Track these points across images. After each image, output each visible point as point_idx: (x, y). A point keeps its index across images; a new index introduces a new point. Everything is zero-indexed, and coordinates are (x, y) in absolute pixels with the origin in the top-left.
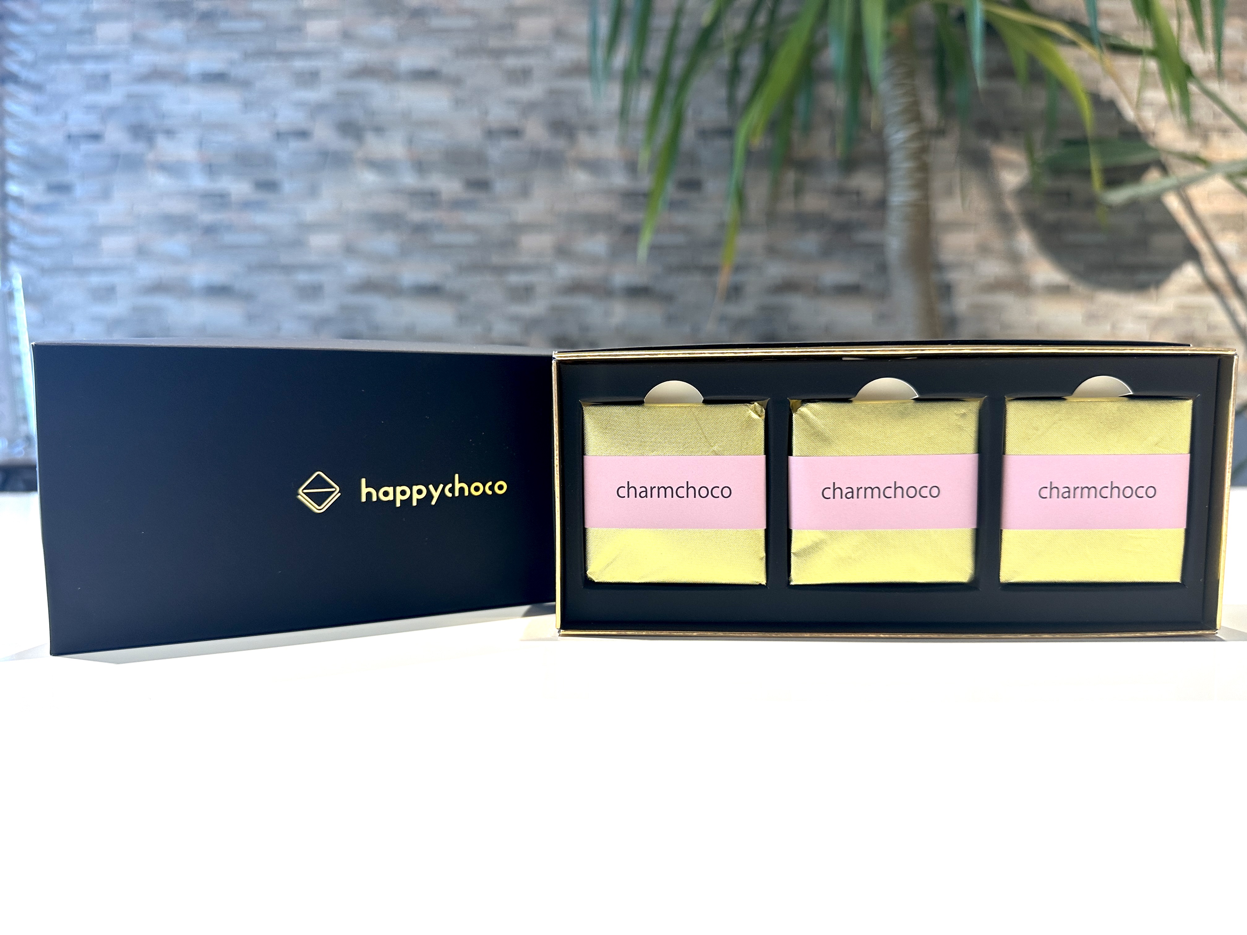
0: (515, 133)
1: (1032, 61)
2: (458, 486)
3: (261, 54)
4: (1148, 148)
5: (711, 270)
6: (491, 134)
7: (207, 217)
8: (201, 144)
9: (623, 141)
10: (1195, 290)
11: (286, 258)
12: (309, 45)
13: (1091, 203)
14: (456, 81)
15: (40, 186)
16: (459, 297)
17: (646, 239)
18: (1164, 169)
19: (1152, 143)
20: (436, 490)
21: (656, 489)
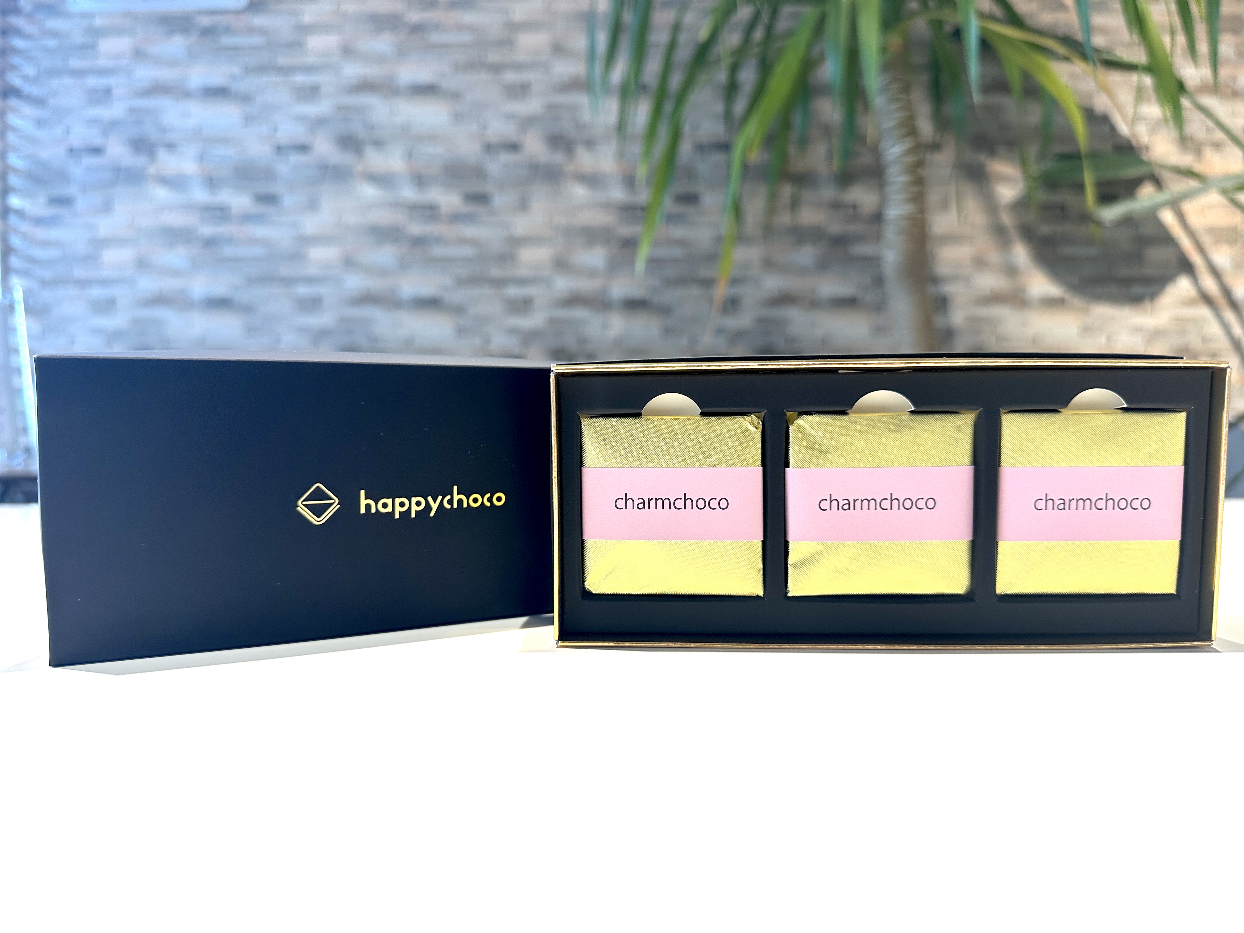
0: (513, 147)
1: (1027, 77)
2: (456, 497)
3: (262, 69)
4: (1141, 162)
5: (708, 283)
6: (490, 148)
7: (207, 230)
8: (201, 158)
9: (621, 155)
10: (1189, 303)
11: (285, 271)
12: (310, 60)
13: (1085, 218)
14: (455, 96)
15: (42, 199)
16: (458, 310)
17: (644, 252)
18: (1158, 182)
19: (1145, 157)
20: (435, 502)
21: (654, 501)
